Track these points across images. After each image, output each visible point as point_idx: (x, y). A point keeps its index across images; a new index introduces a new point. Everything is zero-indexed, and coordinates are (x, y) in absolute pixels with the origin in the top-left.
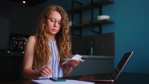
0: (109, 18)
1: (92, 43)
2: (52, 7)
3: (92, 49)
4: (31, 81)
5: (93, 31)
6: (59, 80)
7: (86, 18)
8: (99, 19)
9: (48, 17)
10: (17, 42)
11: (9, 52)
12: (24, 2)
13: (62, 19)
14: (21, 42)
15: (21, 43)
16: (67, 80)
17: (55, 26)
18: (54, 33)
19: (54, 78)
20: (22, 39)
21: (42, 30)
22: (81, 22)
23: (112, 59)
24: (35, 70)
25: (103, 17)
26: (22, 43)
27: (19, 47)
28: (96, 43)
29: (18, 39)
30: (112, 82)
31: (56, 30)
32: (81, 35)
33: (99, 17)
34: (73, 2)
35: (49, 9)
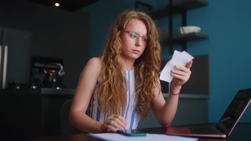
2: (132, 12)
4: (88, 135)
6: (133, 135)
8: (182, 33)
9: (126, 31)
10: (47, 70)
11: (34, 87)
12: (57, 5)
13: (149, 33)
14: (54, 71)
15: (53, 73)
16: (148, 135)
17: (137, 45)
18: (136, 56)
19: (124, 131)
20: (54, 67)
21: (114, 52)
23: (206, 100)
24: (91, 117)
25: (189, 29)
26: (55, 73)
27: (50, 80)
29: (48, 66)
30: (223, 138)
31: (139, 51)
33: (183, 30)
35: (127, 16)
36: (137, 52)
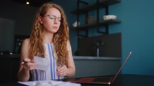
0: (115, 18)
1: (98, 44)
3: (98, 50)
5: (99, 32)
7: (92, 19)
8: (105, 19)
12: (28, 3)
22: (87, 23)
25: (109, 17)
28: (103, 44)
31: (57, 28)
32: (87, 36)
33: (105, 17)
34: (78, 2)
36: (56, 28)
